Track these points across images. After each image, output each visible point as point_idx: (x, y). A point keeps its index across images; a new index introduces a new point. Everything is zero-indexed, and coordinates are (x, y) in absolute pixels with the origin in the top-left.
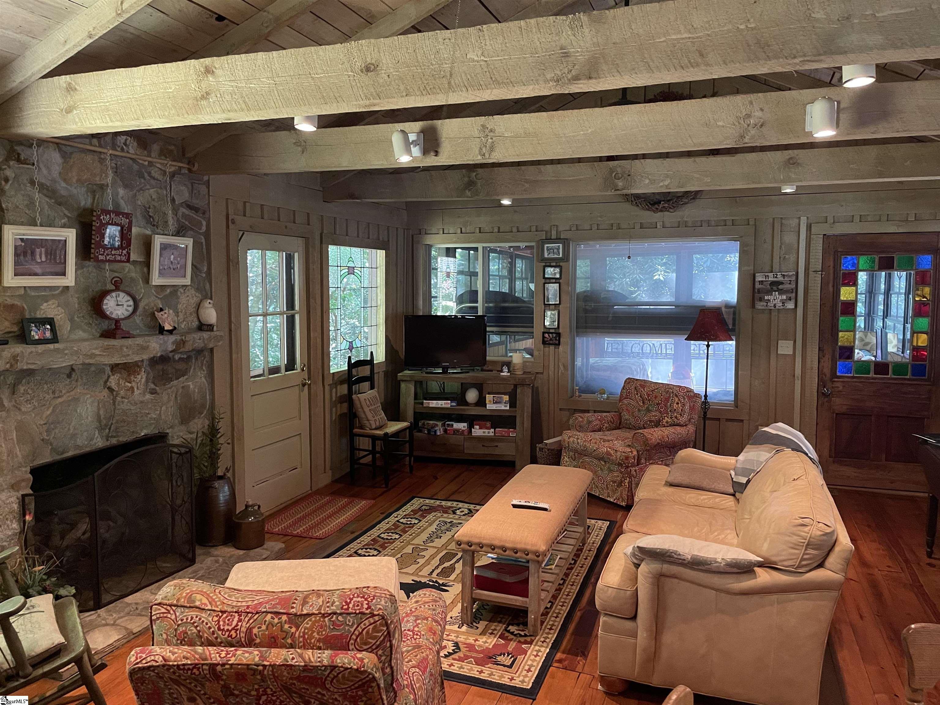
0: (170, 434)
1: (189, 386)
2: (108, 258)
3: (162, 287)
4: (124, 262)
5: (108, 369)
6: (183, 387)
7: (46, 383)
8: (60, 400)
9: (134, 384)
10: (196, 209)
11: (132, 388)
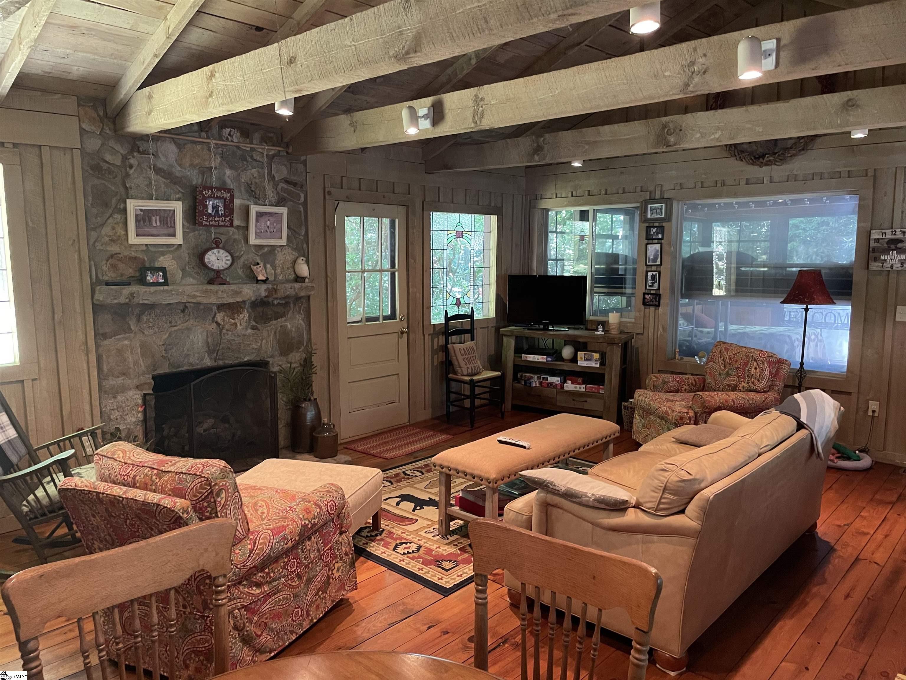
0: (271, 362)
1: (287, 326)
2: (211, 223)
3: (261, 247)
4: (227, 226)
5: (215, 308)
6: (281, 326)
7: (164, 315)
8: (176, 328)
9: (237, 321)
10: (295, 184)
11: (235, 324)
